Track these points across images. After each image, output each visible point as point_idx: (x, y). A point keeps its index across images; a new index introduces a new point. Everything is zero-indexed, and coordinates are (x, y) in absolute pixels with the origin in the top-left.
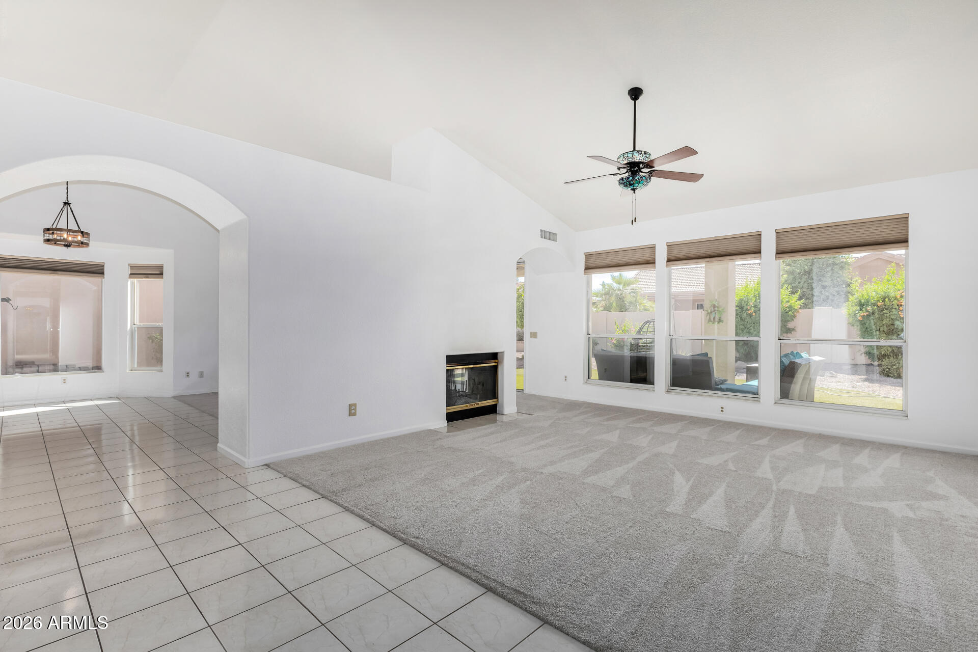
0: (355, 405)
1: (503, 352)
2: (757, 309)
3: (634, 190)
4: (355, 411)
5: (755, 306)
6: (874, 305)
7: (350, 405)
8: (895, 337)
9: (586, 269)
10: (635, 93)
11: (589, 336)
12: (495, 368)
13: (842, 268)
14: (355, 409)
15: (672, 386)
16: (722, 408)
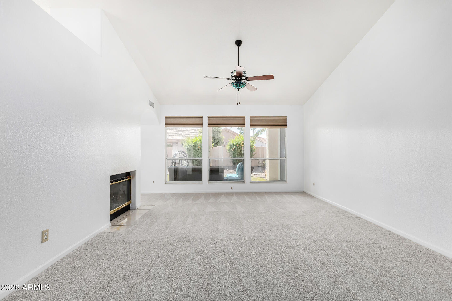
0: (47, 231)
1: (135, 171)
2: (201, 146)
3: (238, 89)
4: (48, 238)
5: (200, 146)
6: (236, 146)
7: (42, 232)
8: (241, 157)
9: (166, 124)
10: (239, 43)
11: (167, 159)
12: (130, 181)
13: (220, 133)
14: (47, 235)
15: (210, 180)
16: (232, 187)
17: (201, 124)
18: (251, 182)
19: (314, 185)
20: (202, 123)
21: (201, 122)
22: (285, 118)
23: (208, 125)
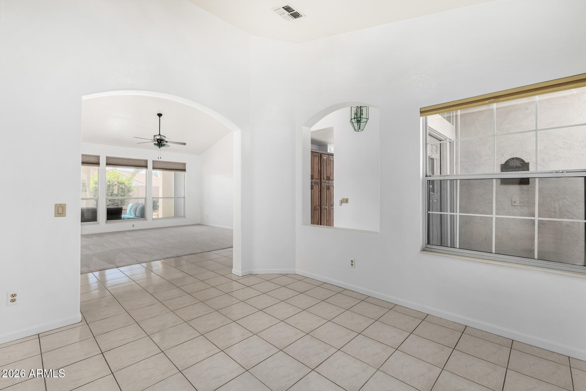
10: (160, 115)
15: (107, 220)
16: (133, 225)
17: (98, 164)
18: (153, 219)
19: (207, 217)
21: (97, 161)
23: (106, 165)
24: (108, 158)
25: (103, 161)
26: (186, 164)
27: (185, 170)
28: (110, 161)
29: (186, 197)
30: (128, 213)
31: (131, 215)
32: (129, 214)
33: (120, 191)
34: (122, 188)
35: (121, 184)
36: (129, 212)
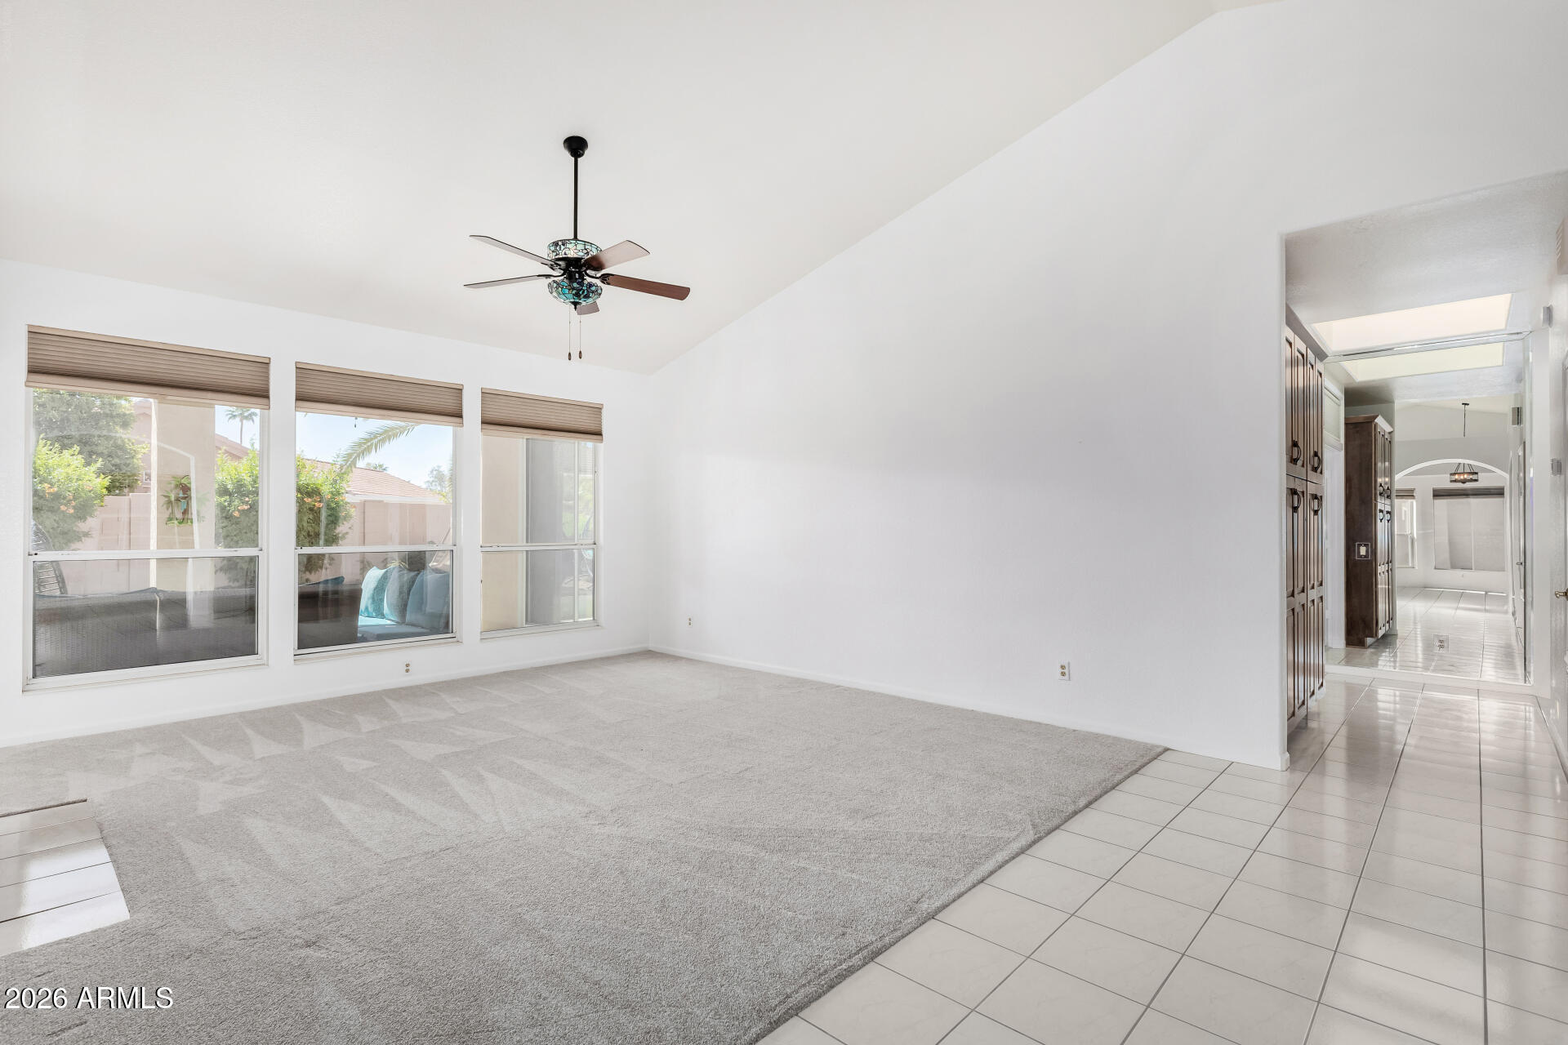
10: (576, 146)
15: (299, 648)
16: (407, 665)
17: (261, 394)
18: (482, 636)
19: (690, 624)
20: (267, 391)
21: (257, 382)
22: (598, 409)
23: (297, 400)
24: (302, 371)
25: (283, 385)
26: (604, 412)
27: (598, 434)
28: (315, 387)
29: (601, 541)
30: (367, 608)
31: (383, 616)
32: (370, 609)
33: (305, 519)
34: (311, 509)
35: (309, 495)
36: (370, 601)
